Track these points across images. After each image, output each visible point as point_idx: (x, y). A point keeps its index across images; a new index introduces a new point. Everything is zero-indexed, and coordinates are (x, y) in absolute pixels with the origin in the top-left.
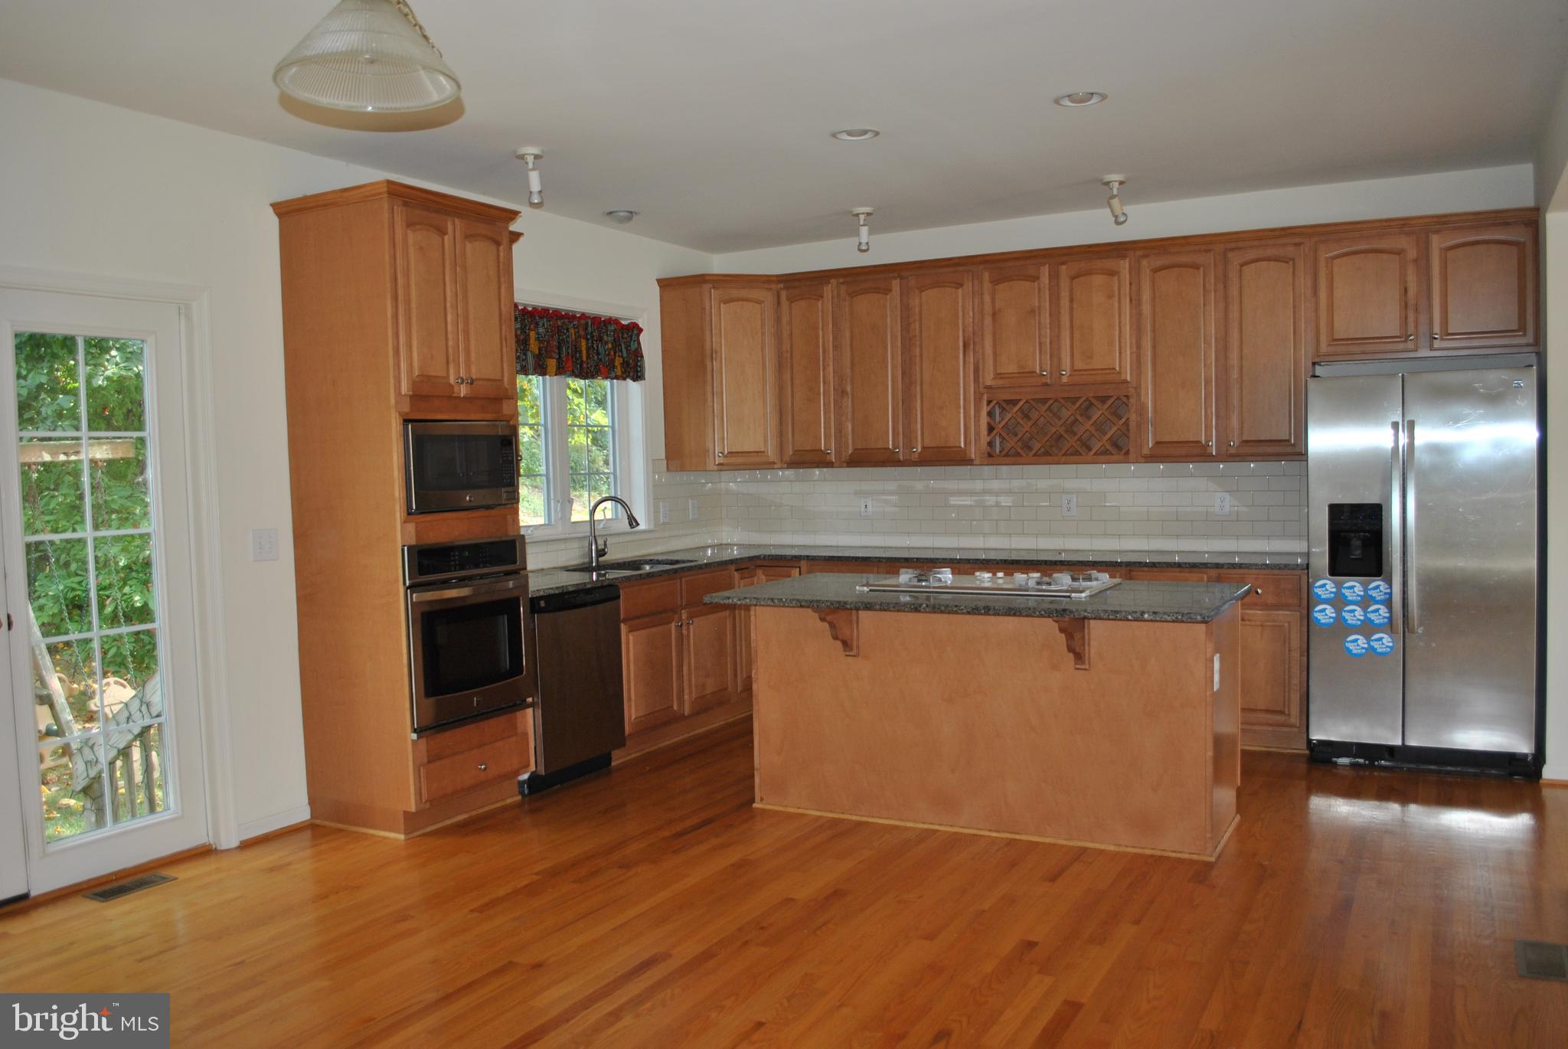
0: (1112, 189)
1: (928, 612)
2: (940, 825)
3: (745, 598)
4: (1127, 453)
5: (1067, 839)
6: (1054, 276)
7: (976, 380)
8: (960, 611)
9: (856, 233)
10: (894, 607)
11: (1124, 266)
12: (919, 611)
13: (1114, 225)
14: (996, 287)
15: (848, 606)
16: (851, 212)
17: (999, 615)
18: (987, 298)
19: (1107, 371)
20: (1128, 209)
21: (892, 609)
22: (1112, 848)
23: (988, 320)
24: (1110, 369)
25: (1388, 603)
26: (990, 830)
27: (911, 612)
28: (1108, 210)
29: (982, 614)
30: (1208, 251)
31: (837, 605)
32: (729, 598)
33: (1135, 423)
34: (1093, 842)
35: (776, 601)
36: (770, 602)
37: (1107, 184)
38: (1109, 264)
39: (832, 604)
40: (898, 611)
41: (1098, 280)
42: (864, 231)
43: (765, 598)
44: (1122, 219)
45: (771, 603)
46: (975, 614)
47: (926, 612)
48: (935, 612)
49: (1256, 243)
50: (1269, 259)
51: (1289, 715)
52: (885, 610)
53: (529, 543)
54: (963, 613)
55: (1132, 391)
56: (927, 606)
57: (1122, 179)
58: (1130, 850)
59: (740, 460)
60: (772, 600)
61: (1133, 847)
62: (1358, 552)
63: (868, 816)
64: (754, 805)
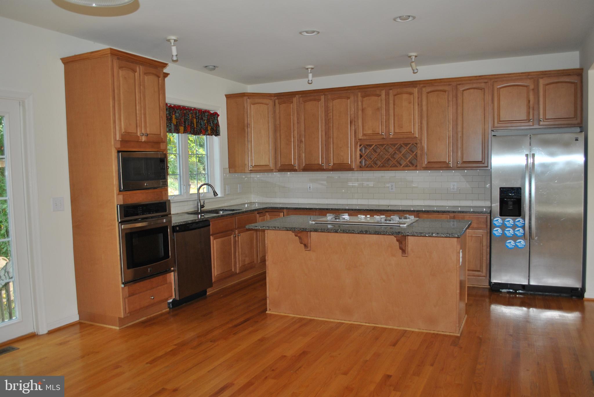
0: (412, 59)
1: (341, 233)
2: (345, 320)
3: (263, 227)
4: (416, 166)
5: (398, 327)
6: (387, 94)
7: (355, 136)
8: (354, 233)
9: (307, 77)
10: (327, 231)
11: (416, 90)
12: (338, 232)
13: (413, 73)
14: (364, 99)
15: (307, 230)
16: (305, 67)
17: (371, 234)
18: (360, 103)
19: (408, 133)
20: (418, 68)
21: (326, 231)
22: (417, 330)
23: (360, 112)
24: (409, 132)
25: (523, 227)
26: (366, 323)
27: (334, 233)
28: (411, 68)
29: (364, 234)
30: (449, 85)
31: (303, 230)
32: (257, 227)
33: (420, 154)
34: (409, 328)
35: (277, 228)
36: (274, 228)
37: (410, 57)
38: (410, 90)
39: (300, 229)
40: (329, 232)
41: (405, 96)
42: (310, 75)
43: (272, 227)
44: (416, 71)
45: (275, 229)
46: (361, 234)
47: (340, 233)
48: (344, 233)
49: (469, 82)
50: (474, 88)
51: (482, 272)
52: (323, 232)
53: (172, 203)
54: (356, 233)
55: (419, 141)
56: (341, 230)
57: (416, 55)
58: (425, 331)
59: (258, 169)
60: (275, 227)
61: (426, 330)
62: (511, 207)
63: (314, 317)
64: (267, 312)
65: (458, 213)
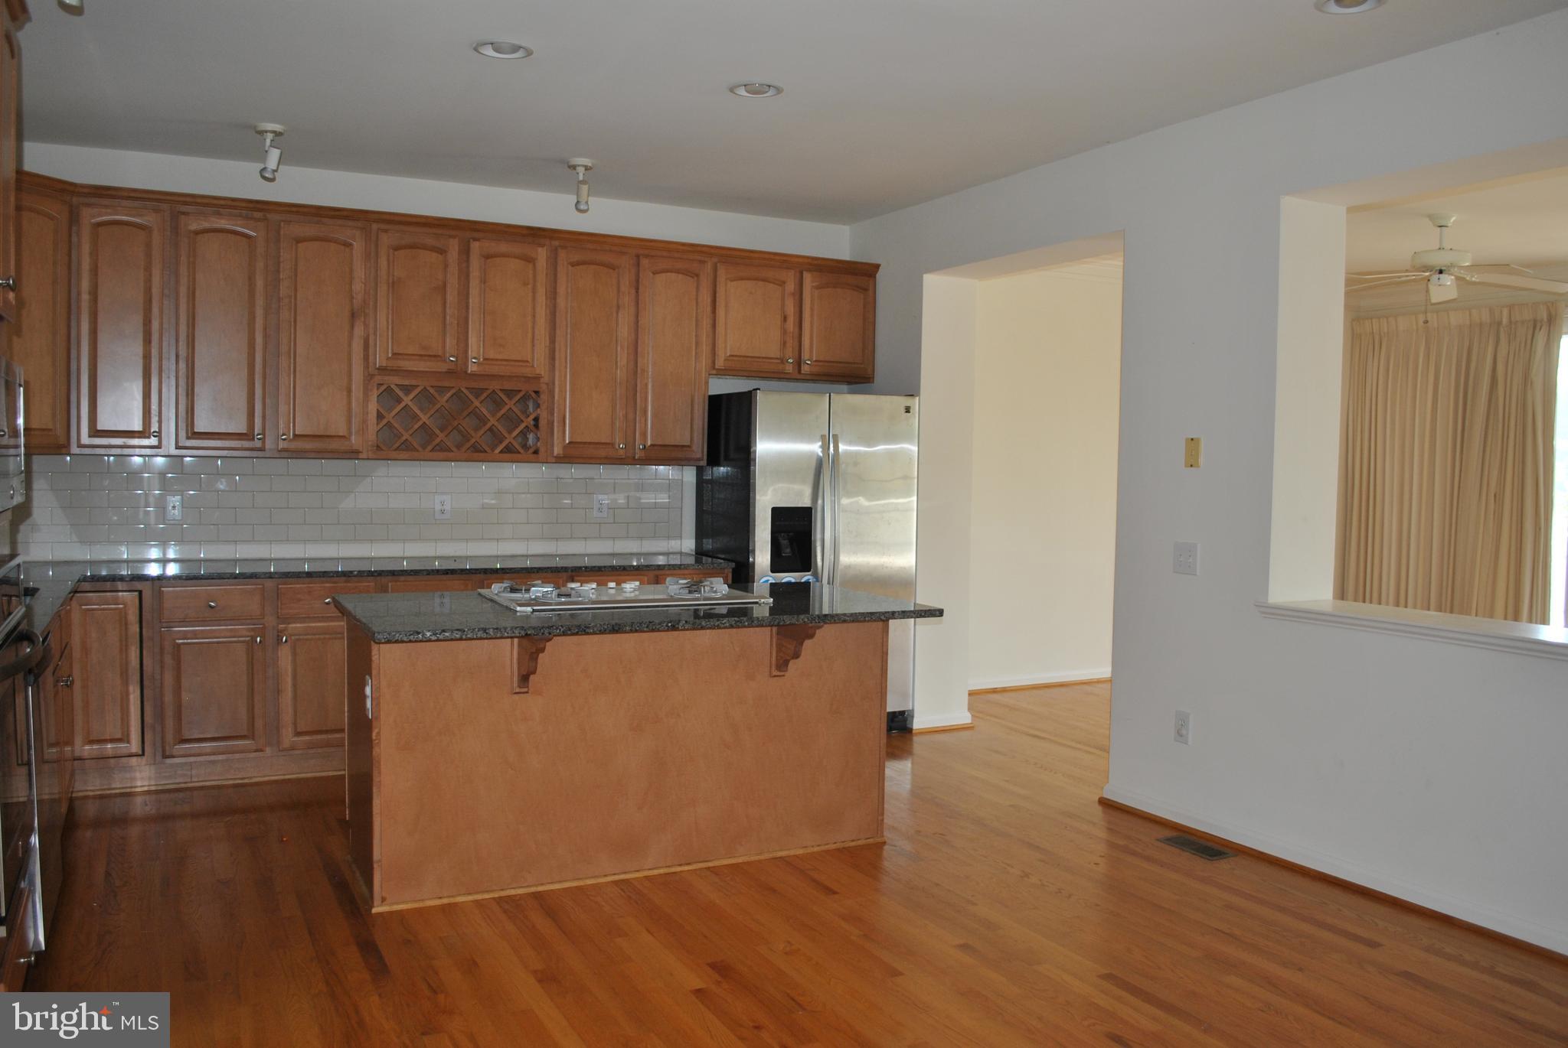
0: (578, 173)
1: (687, 630)
3: (444, 631)
4: (536, 452)
5: (758, 854)
6: (465, 252)
7: (366, 358)
8: (722, 626)
9: (262, 156)
10: (647, 627)
11: (542, 254)
12: (677, 629)
14: (396, 253)
16: (255, 127)
17: (762, 626)
18: (383, 262)
19: (521, 364)
20: (593, 201)
21: (645, 629)
22: (800, 852)
23: (383, 289)
24: (524, 362)
26: (680, 865)
27: (668, 630)
28: (575, 197)
29: (745, 627)
30: (623, 253)
32: (418, 633)
33: (546, 420)
35: (491, 632)
36: (480, 634)
37: (574, 167)
38: (529, 249)
39: (570, 630)
40: (653, 631)
41: (514, 264)
42: (274, 155)
43: (474, 630)
44: (582, 207)
45: (485, 636)
46: (738, 627)
47: (684, 630)
48: (694, 629)
49: (665, 254)
50: (678, 272)
52: (636, 631)
54: (725, 628)
55: (544, 387)
56: (686, 622)
57: (590, 165)
58: (816, 849)
60: (485, 630)
61: (819, 846)
62: (788, 550)
63: (536, 886)
64: (374, 911)
65: (670, 569)
